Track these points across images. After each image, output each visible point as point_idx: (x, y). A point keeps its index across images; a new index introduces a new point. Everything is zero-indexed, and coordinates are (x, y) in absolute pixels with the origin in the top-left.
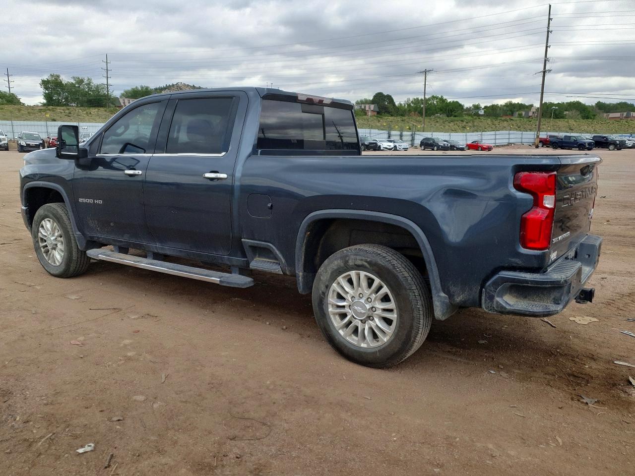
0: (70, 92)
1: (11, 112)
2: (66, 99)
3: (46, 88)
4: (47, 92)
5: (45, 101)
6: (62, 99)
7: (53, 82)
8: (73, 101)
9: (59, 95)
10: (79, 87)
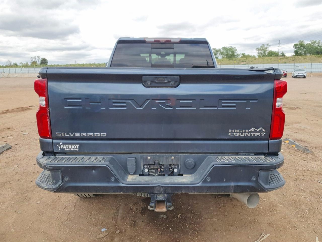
0: (307, 49)
1: (267, 60)
2: (305, 52)
3: (296, 48)
4: (296, 49)
5: (294, 54)
6: (303, 52)
7: (300, 44)
8: (309, 53)
9: (301, 50)
10: (313, 45)
